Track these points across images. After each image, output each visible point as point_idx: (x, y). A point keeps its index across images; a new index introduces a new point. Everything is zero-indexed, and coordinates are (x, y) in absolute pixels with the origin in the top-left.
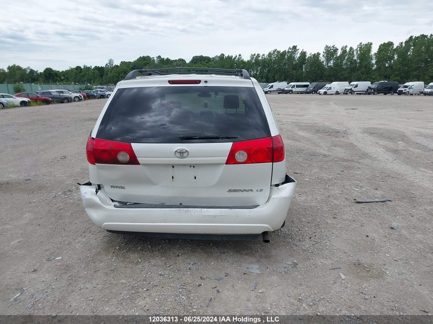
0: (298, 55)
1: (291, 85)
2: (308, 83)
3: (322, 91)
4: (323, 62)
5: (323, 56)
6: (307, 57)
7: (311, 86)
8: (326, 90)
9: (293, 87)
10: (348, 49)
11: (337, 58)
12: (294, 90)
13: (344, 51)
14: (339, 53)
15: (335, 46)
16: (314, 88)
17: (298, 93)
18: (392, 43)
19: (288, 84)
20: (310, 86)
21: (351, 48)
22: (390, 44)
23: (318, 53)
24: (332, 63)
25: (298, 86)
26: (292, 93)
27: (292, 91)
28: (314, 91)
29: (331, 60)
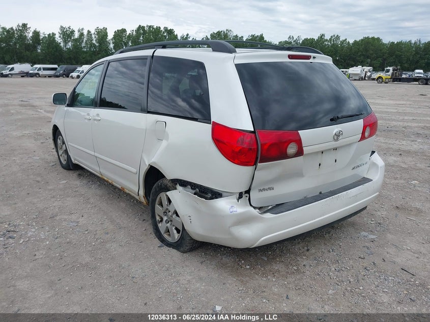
0: (31, 35)
1: (36, 68)
2: (55, 66)
3: (74, 74)
4: (60, 43)
5: (60, 37)
6: (41, 38)
7: (61, 69)
8: (79, 74)
9: (40, 69)
10: (85, 33)
11: (76, 40)
12: (41, 73)
13: (82, 35)
14: (77, 35)
15: (71, 28)
16: (64, 71)
17: (46, 77)
18: (125, 29)
19: (32, 66)
20: (59, 69)
21: (89, 32)
22: (124, 31)
23: (53, 33)
24: (70, 45)
25: (44, 69)
26: (39, 76)
27: (38, 74)
28: (64, 74)
29: (69, 42)
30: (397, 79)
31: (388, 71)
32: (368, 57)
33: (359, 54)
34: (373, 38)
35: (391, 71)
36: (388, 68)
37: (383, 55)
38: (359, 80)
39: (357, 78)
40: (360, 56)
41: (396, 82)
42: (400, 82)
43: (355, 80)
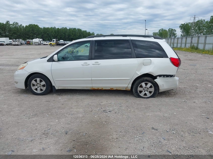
30: (58, 44)
31: (54, 41)
32: (35, 34)
33: (30, 32)
34: (34, 25)
35: (55, 41)
36: (54, 40)
37: (42, 33)
38: (38, 45)
39: (38, 44)
40: (31, 33)
41: (58, 46)
42: (60, 45)
43: (36, 45)
